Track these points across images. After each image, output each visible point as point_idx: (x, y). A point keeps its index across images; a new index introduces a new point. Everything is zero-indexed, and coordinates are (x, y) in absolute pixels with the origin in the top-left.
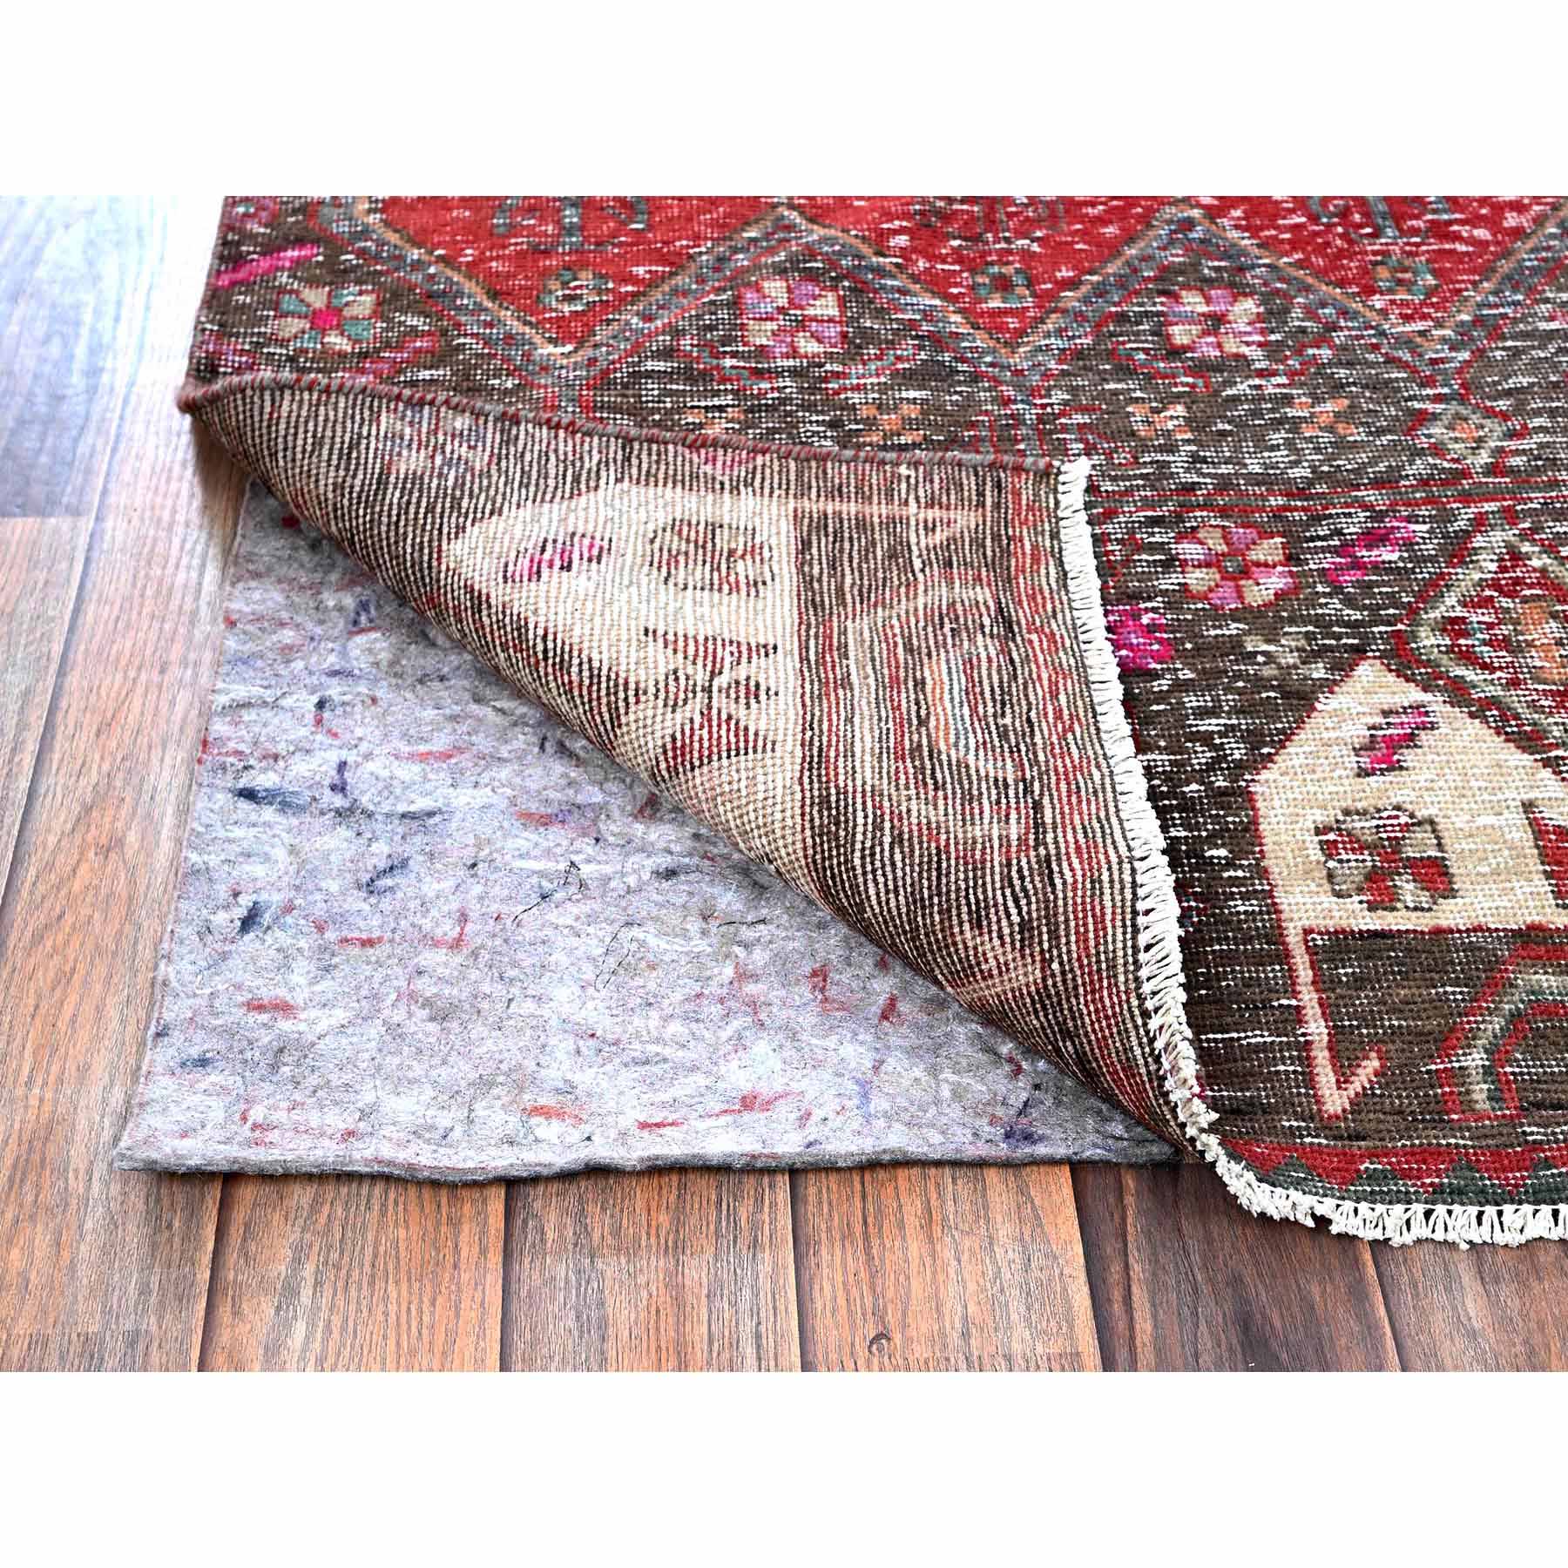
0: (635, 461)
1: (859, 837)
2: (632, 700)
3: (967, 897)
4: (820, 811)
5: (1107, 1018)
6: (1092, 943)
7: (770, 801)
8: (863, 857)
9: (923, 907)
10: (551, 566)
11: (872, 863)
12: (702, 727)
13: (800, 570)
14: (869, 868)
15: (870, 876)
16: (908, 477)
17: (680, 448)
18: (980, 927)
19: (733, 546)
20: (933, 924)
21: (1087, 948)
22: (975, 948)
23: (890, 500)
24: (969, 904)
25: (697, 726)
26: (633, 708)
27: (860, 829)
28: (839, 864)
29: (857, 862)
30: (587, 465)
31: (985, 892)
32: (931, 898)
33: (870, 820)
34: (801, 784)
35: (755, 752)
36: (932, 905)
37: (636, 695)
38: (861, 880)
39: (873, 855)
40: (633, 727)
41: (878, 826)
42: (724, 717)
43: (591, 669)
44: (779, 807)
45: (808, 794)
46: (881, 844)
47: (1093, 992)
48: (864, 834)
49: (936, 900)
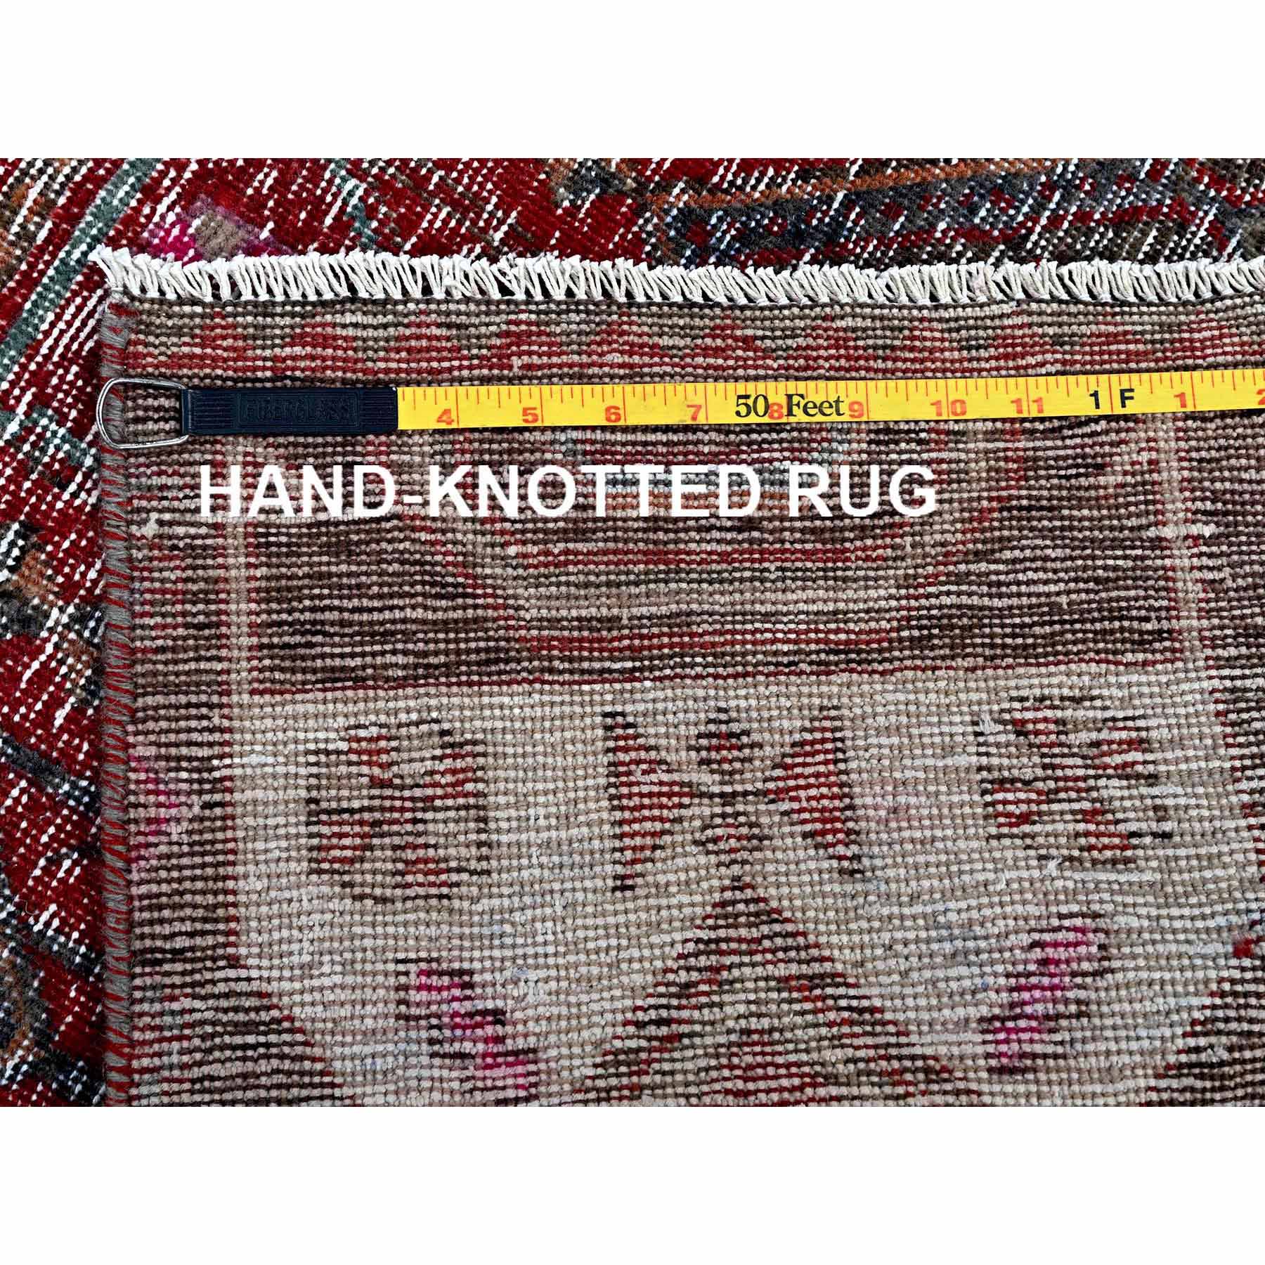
0: (180, 943)
1: (975, 600)
2: (749, 893)
3: (1068, 478)
4: (932, 648)
5: (1221, 336)
6: (1141, 347)
7: (912, 708)
8: (1000, 596)
9: (1071, 528)
10: (500, 1040)
11: (1008, 585)
12: (797, 799)
13: (401, 683)
14: (1014, 588)
15: (1023, 588)
16: (161, 523)
17: (135, 876)
18: (1103, 466)
19: (365, 780)
20: (1091, 519)
21: (1146, 353)
22: (1125, 473)
23: (220, 551)
24: (1078, 476)
25: (796, 806)
26: (761, 892)
27: (965, 600)
28: (1003, 626)
29: (1006, 602)
30: (209, 1015)
31: (1065, 458)
32: (1062, 518)
33: (954, 588)
34: (892, 672)
35: (841, 729)
36: (1071, 518)
37: (741, 889)
38: (1025, 600)
39: (999, 584)
40: (785, 890)
41: (960, 579)
42: (779, 772)
43: (696, 955)
44: (922, 697)
45: (908, 663)
46: (988, 574)
47: (1193, 349)
48: (970, 595)
49: (1066, 512)
